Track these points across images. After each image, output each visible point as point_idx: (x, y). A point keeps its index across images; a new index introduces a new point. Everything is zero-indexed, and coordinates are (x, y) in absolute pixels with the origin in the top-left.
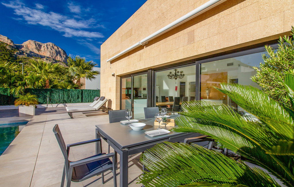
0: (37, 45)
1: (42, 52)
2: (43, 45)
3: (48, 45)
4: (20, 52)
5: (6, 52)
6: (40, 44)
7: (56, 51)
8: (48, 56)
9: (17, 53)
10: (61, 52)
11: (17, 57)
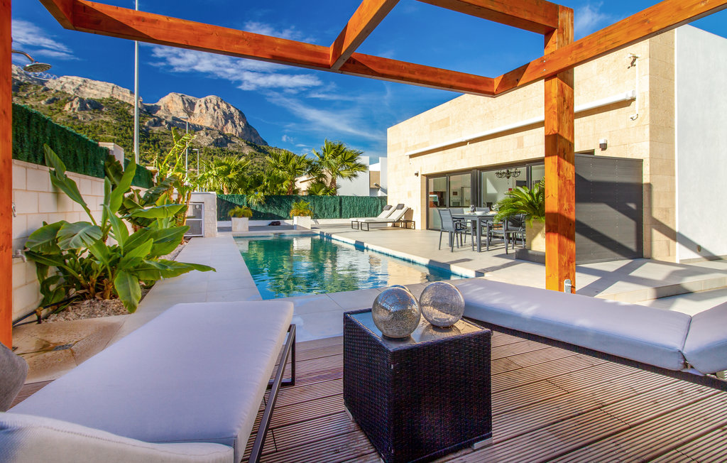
0: (186, 102)
1: (197, 117)
2: (198, 101)
3: (209, 101)
4: (154, 120)
5: (129, 121)
6: (191, 101)
7: (224, 113)
8: (208, 125)
9: (150, 123)
10: (235, 114)
11: (150, 131)
